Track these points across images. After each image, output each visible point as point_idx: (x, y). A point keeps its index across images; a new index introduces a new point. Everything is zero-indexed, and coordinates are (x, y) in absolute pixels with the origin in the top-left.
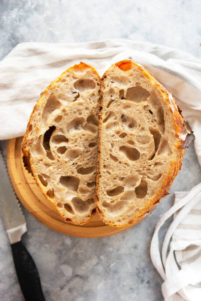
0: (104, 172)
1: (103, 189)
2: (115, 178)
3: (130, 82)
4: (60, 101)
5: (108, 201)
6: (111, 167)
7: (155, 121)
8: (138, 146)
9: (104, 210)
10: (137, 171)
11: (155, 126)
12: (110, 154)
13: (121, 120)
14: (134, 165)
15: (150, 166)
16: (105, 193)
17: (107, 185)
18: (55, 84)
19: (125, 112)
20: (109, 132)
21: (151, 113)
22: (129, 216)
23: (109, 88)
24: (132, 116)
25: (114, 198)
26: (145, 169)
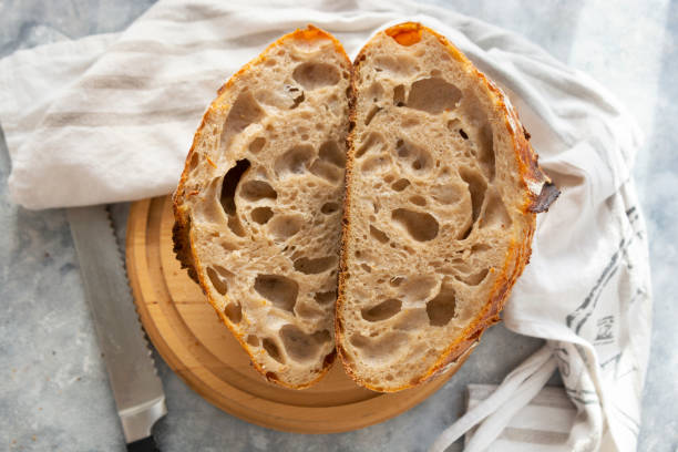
0: (357, 267)
1: (355, 304)
2: (380, 281)
3: (418, 69)
4: (263, 106)
5: (366, 333)
6: (374, 254)
7: (474, 153)
8: (434, 209)
9: (356, 354)
10: (431, 264)
11: (473, 165)
12: (371, 226)
13: (396, 152)
14: (425, 251)
15: (461, 252)
16: (359, 313)
17: (363, 295)
18: (253, 68)
19: (406, 133)
20: (369, 177)
21: (464, 135)
22: (412, 367)
23: (371, 81)
24: (421, 142)
25: (378, 325)
26: (450, 259)
